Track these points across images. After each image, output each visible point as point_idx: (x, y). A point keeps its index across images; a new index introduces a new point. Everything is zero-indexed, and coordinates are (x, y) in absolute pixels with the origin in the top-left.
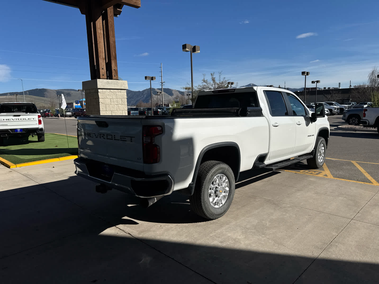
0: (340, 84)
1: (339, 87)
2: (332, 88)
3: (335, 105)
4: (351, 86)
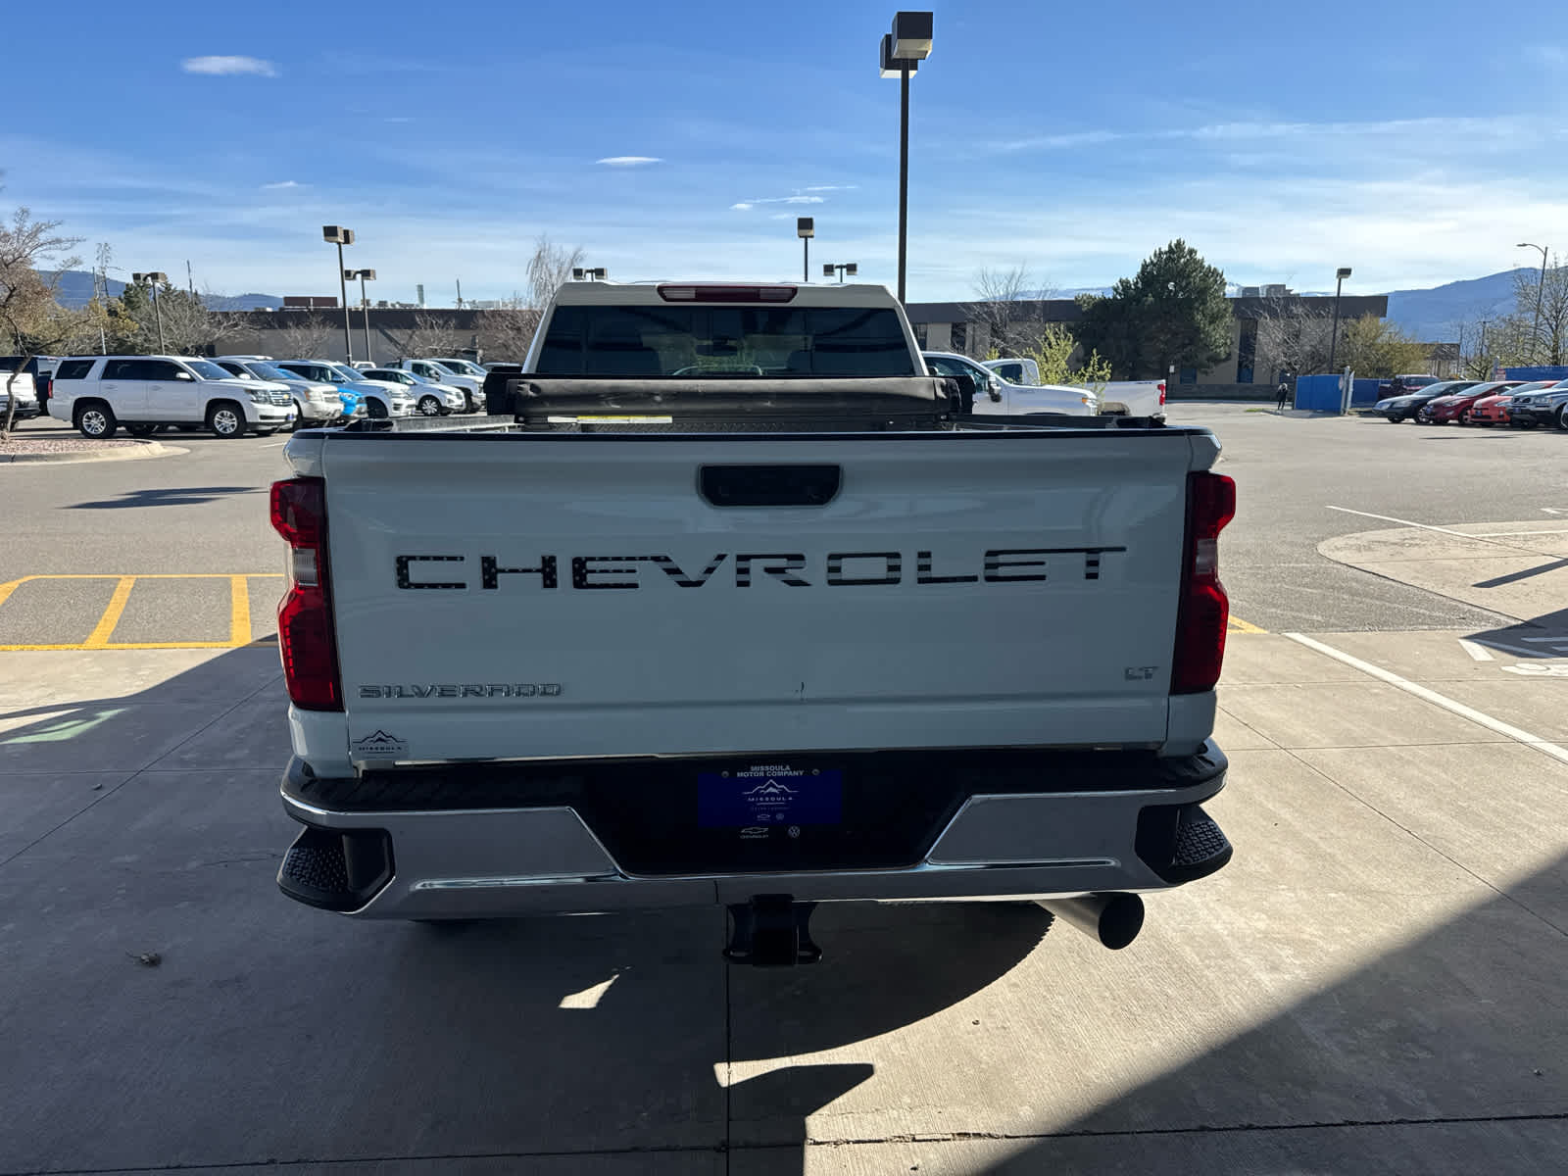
0: (421, 288)
1: (422, 300)
2: (393, 305)
3: (472, 372)
4: (460, 300)
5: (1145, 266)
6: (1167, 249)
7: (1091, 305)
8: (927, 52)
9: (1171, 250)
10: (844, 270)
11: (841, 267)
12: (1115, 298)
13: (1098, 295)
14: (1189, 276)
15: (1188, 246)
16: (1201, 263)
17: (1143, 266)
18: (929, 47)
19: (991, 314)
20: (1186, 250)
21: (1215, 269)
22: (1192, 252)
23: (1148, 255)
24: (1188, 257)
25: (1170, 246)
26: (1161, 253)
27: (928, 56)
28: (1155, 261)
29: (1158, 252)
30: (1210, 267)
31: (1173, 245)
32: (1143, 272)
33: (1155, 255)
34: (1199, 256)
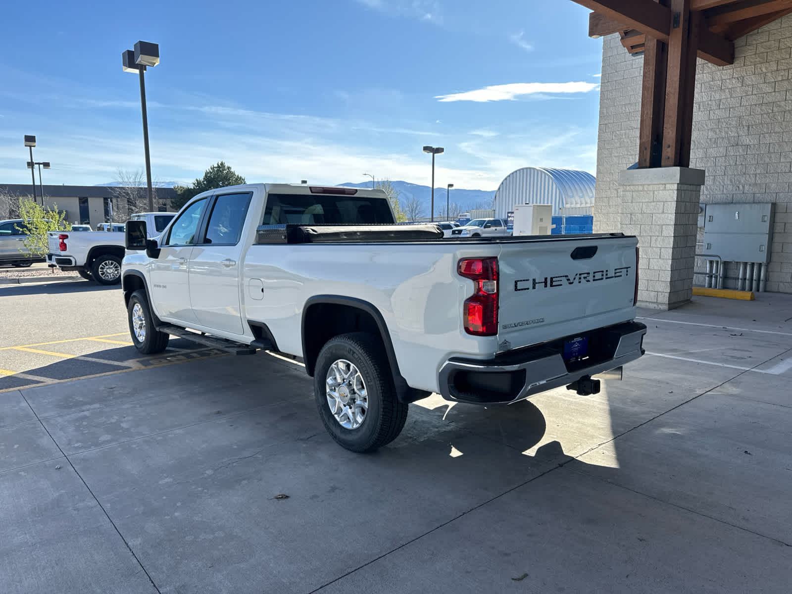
5: (207, 174)
6: (217, 166)
7: (182, 191)
8: (155, 63)
9: (219, 167)
10: (42, 166)
11: (39, 164)
12: (194, 188)
13: (185, 186)
14: (229, 179)
15: (226, 165)
16: (233, 174)
17: (206, 173)
18: (157, 62)
19: (128, 194)
20: (226, 167)
21: (241, 177)
22: (229, 168)
23: (208, 168)
24: (227, 170)
25: (218, 164)
26: (214, 167)
27: (155, 65)
28: (211, 171)
29: (212, 167)
30: (238, 176)
31: (220, 165)
32: (206, 176)
33: (211, 168)
34: (232, 170)
